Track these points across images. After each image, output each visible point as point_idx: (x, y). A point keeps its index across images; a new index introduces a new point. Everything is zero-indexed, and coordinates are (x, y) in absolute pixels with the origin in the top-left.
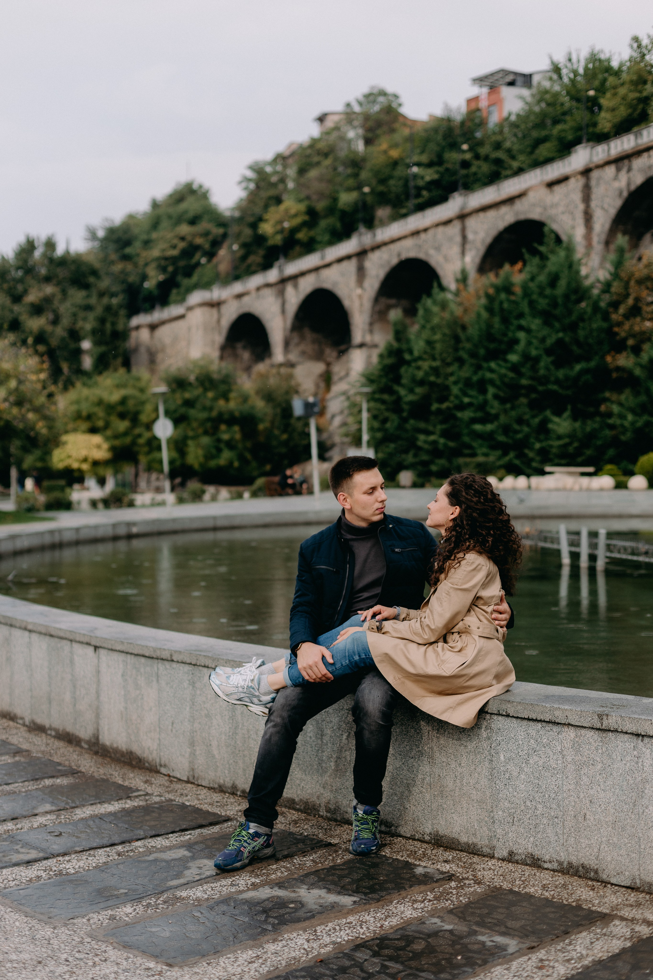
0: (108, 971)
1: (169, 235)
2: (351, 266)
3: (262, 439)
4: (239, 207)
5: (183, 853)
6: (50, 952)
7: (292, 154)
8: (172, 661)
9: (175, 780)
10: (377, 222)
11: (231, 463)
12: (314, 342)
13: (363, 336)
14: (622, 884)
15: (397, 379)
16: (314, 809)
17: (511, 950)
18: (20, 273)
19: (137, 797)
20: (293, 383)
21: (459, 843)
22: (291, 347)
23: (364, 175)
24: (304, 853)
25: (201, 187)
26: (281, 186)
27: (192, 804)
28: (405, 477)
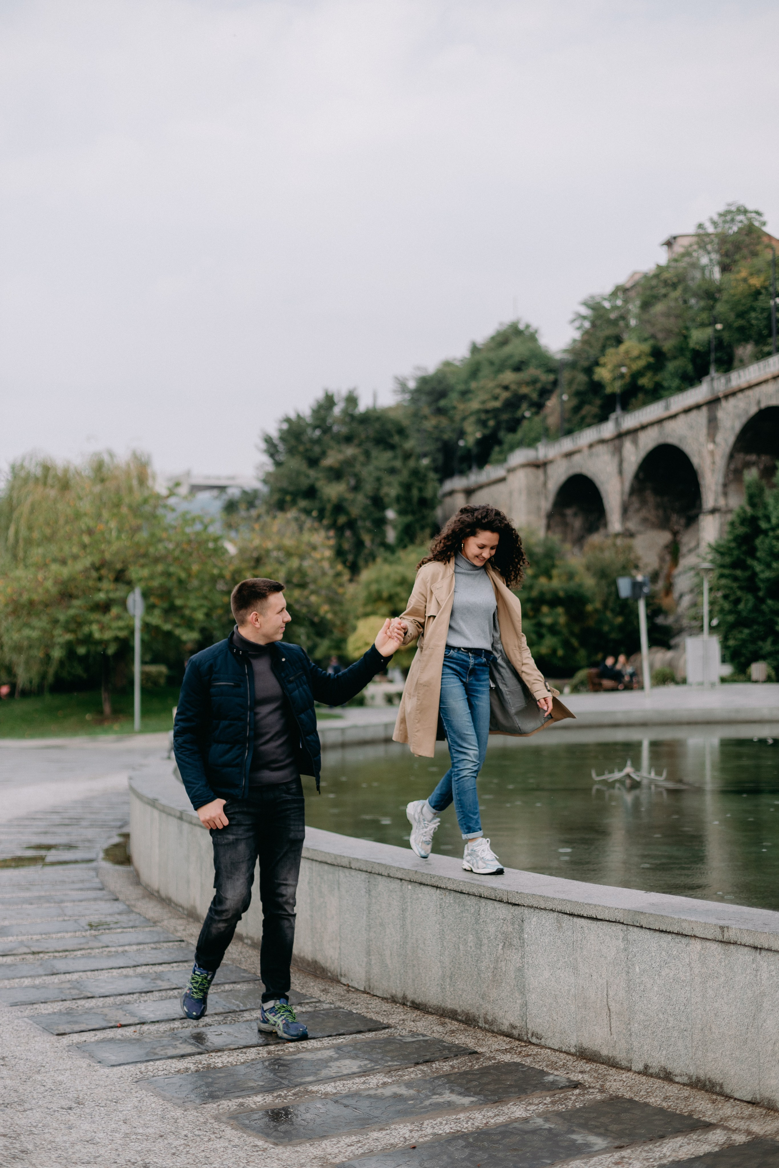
0: (219, 1146)
1: (491, 384)
2: (701, 417)
3: (591, 623)
4: (571, 351)
5: (331, 1053)
6: (173, 1129)
7: (633, 287)
8: (351, 868)
9: (353, 990)
10: (736, 363)
11: (554, 651)
12: (658, 506)
13: (716, 500)
14: (744, 1099)
15: (752, 552)
16: (475, 1020)
17: (596, 1148)
18: (318, 433)
19: (307, 1003)
20: (632, 556)
21: (601, 1056)
22: (630, 513)
23: (720, 308)
24: (446, 1059)
25: (528, 326)
26: (622, 323)
27: (359, 1012)
28: (758, 669)
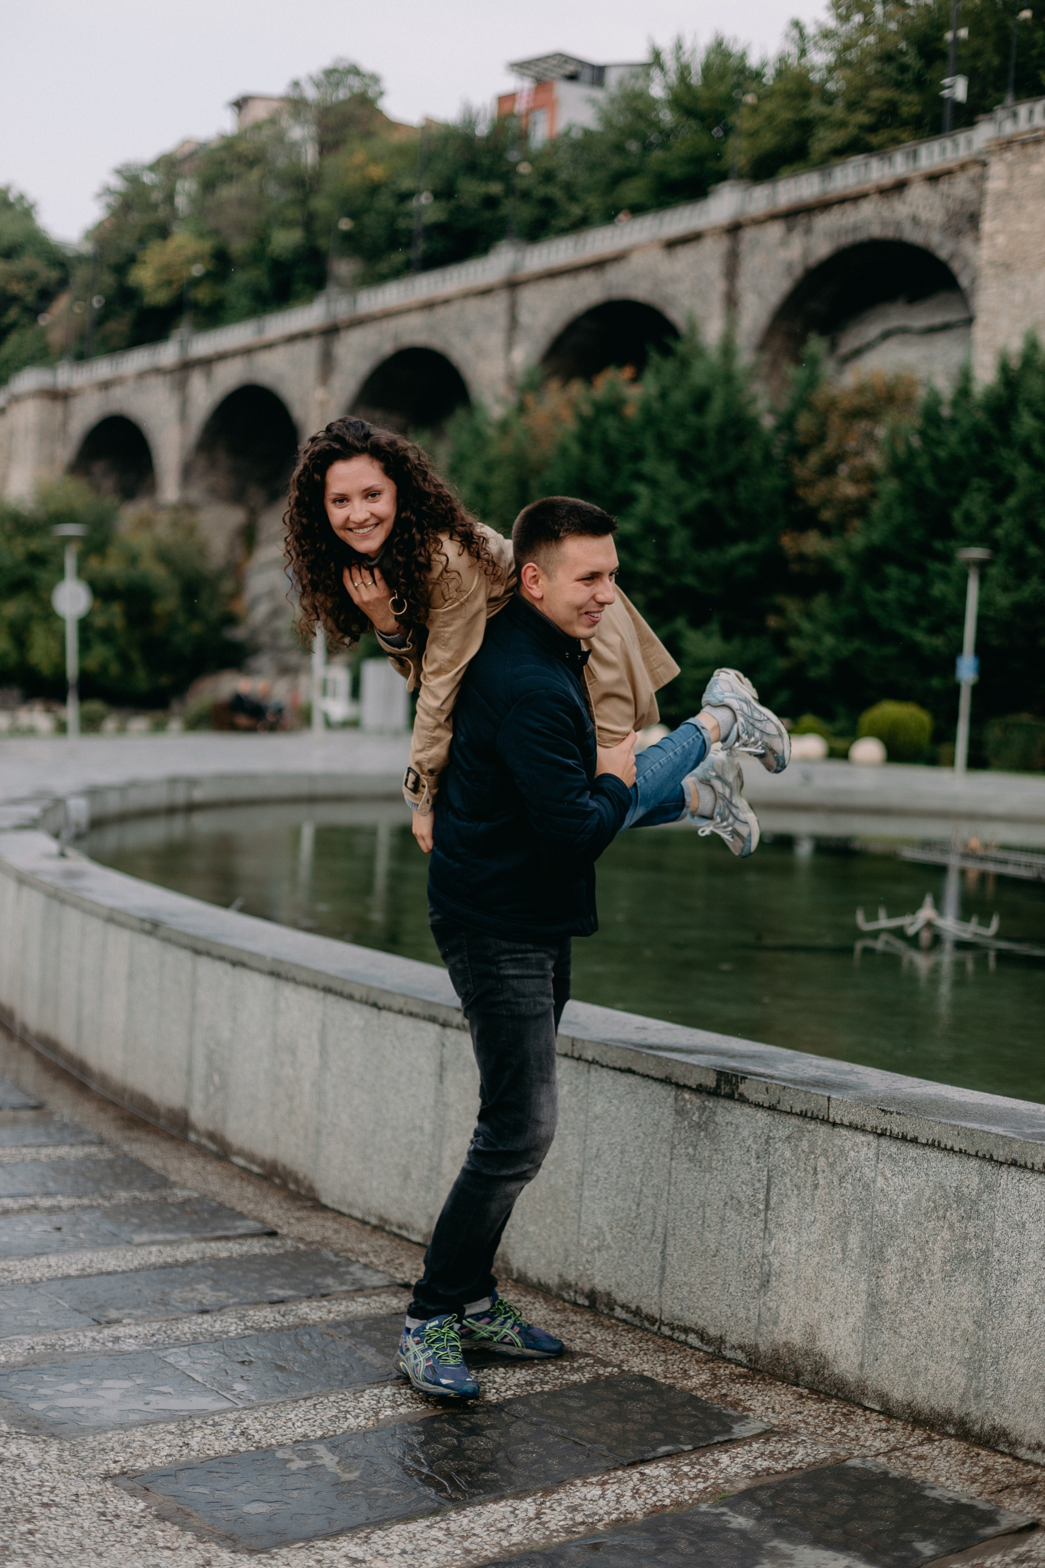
2: (310, 351)
22: (194, 478)
23: (319, 202)
25: (22, 198)
26: (166, 209)
